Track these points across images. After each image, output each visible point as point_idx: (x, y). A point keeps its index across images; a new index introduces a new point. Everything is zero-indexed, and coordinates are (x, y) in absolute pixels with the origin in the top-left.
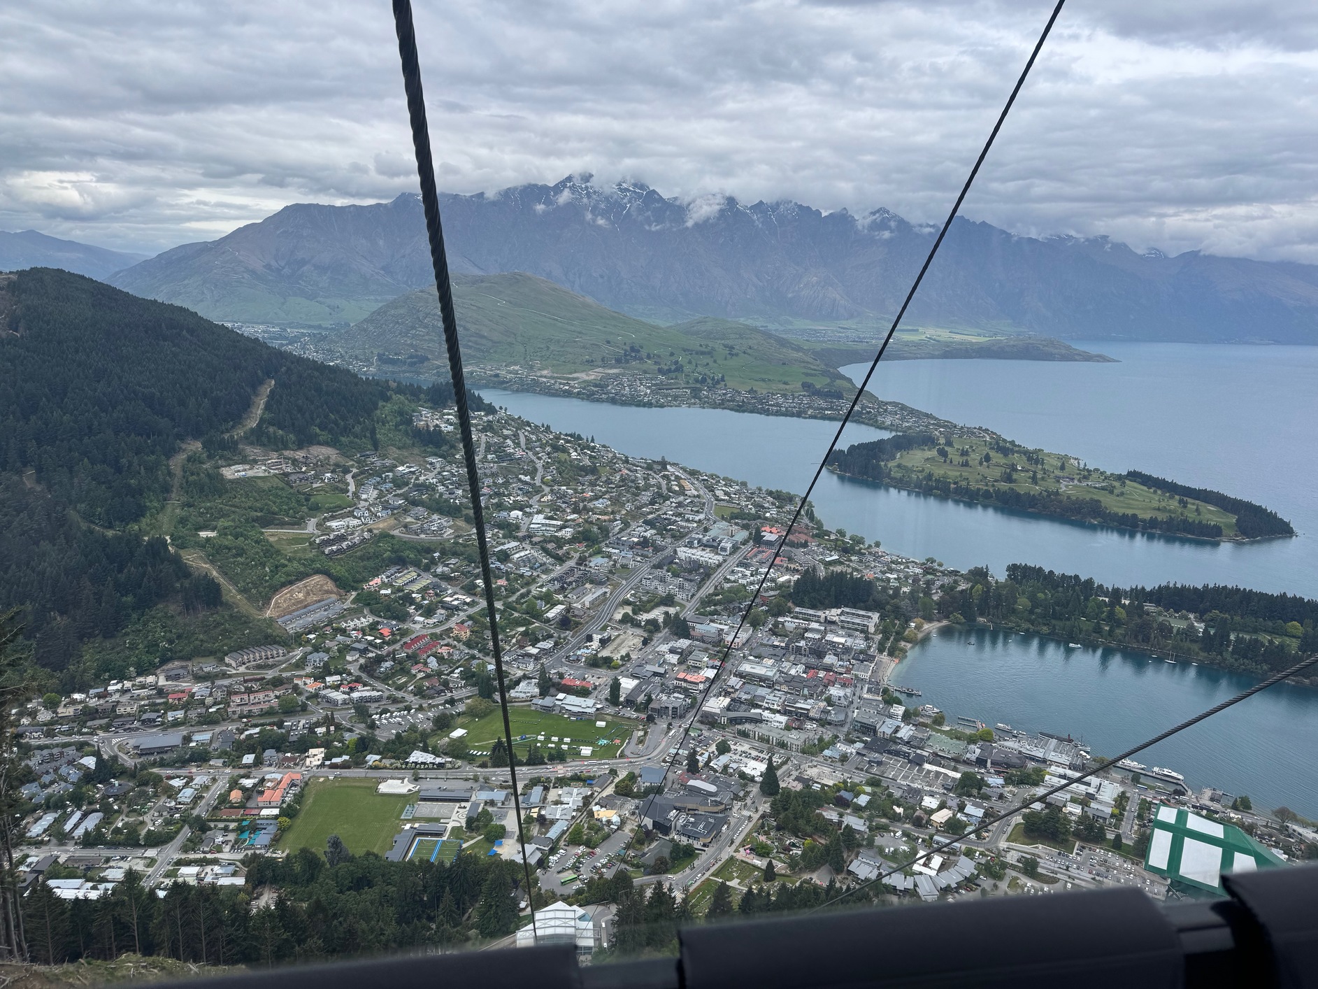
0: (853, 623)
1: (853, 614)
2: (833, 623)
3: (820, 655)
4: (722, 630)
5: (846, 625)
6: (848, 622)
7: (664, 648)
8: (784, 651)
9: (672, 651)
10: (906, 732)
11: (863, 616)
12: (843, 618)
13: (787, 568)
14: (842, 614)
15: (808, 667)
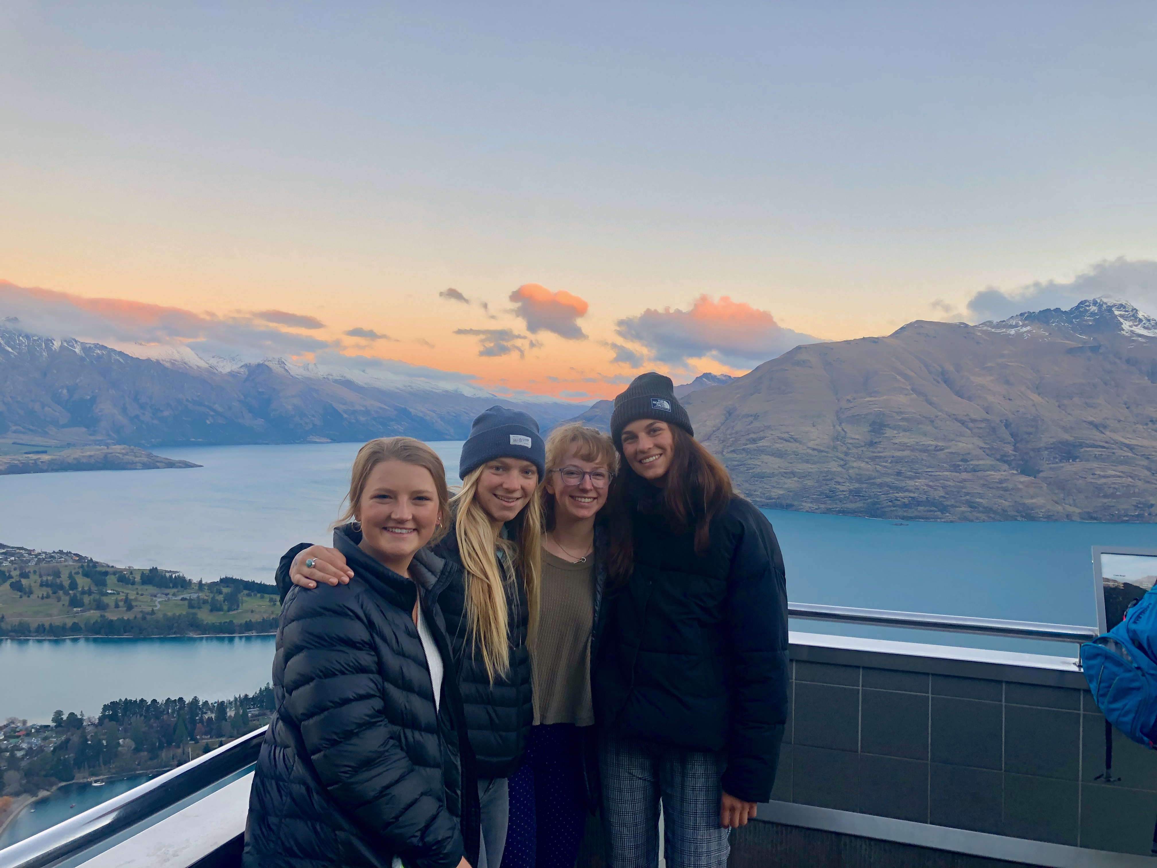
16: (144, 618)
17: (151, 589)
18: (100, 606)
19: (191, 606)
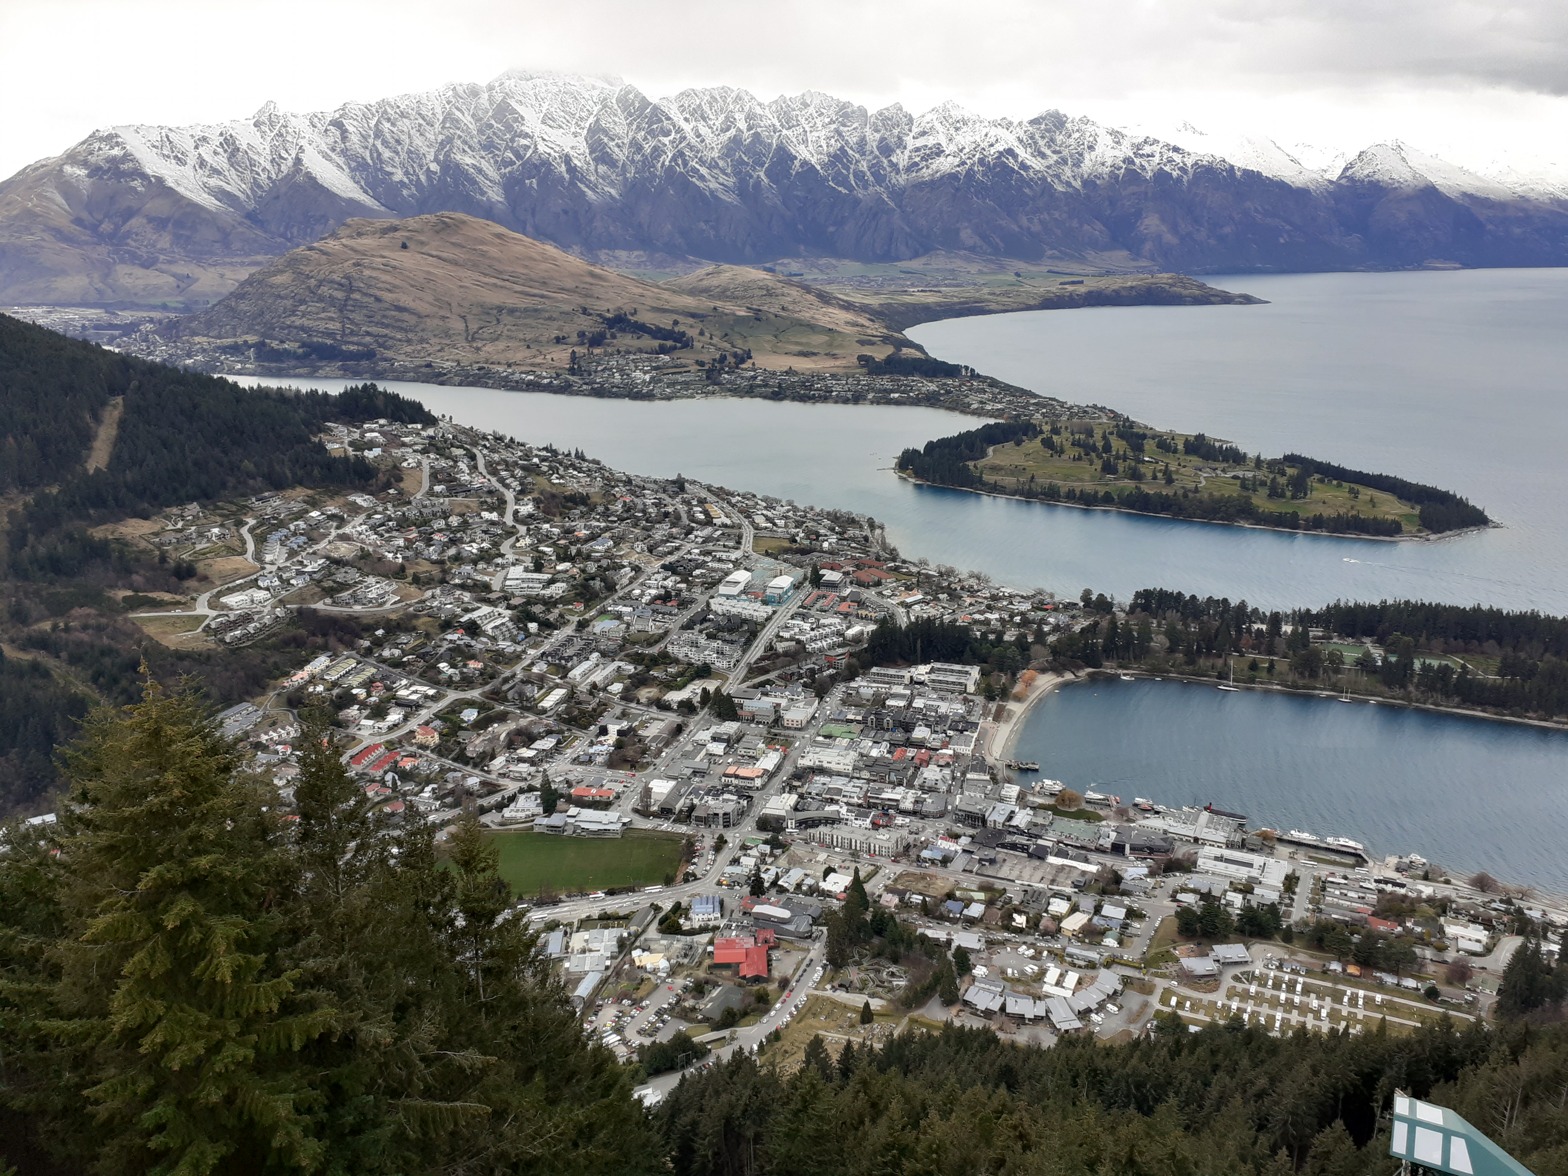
0: (947, 682)
1: (946, 670)
2: (921, 683)
3: (908, 728)
4: (779, 705)
5: (938, 686)
6: (940, 682)
7: (704, 736)
8: (861, 726)
9: (715, 739)
10: (1022, 818)
11: (960, 672)
12: (933, 676)
13: (857, 616)
14: (932, 671)
15: (893, 745)
16: (1185, 496)
17: (1196, 460)
18: (1135, 475)
19: (1244, 486)
